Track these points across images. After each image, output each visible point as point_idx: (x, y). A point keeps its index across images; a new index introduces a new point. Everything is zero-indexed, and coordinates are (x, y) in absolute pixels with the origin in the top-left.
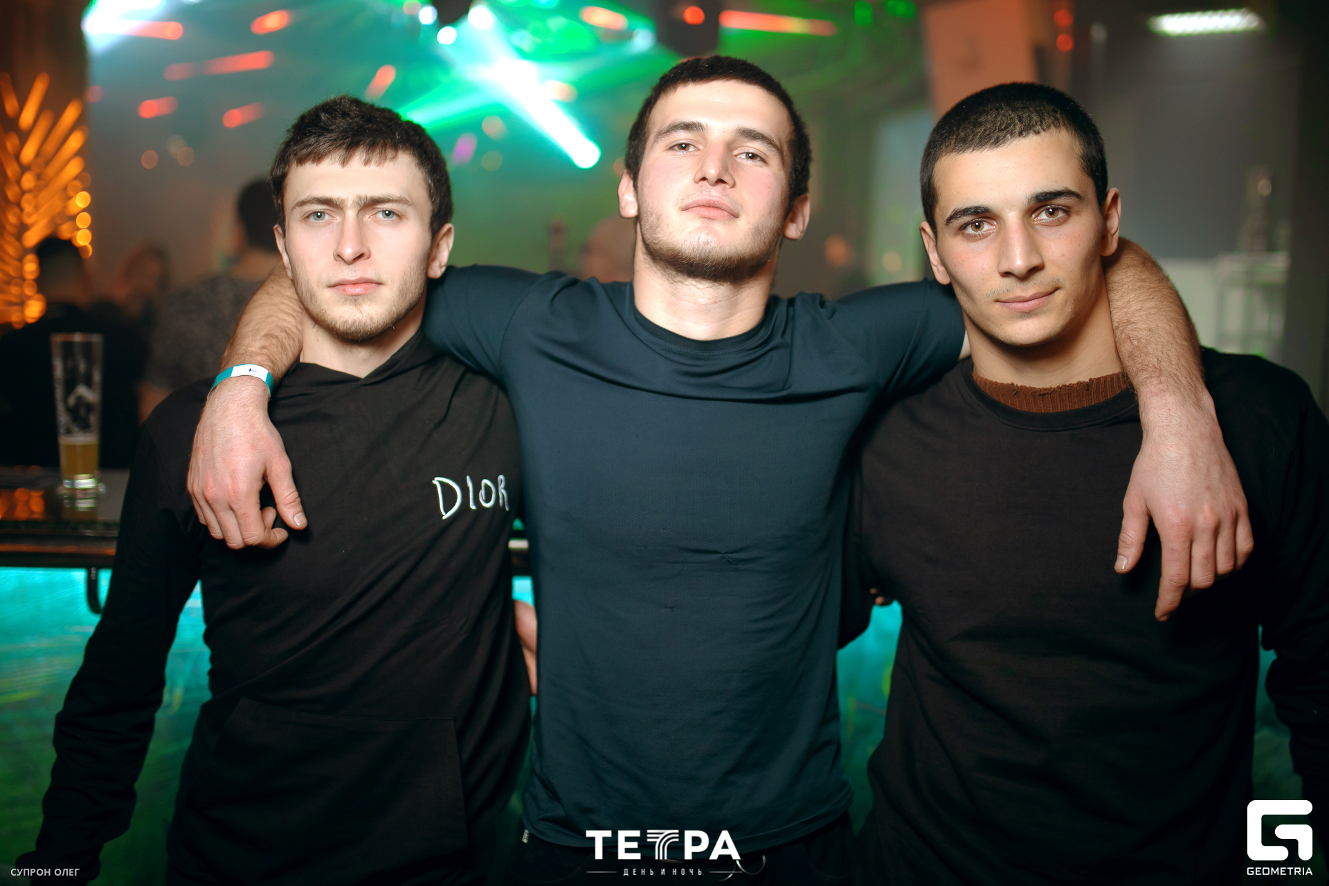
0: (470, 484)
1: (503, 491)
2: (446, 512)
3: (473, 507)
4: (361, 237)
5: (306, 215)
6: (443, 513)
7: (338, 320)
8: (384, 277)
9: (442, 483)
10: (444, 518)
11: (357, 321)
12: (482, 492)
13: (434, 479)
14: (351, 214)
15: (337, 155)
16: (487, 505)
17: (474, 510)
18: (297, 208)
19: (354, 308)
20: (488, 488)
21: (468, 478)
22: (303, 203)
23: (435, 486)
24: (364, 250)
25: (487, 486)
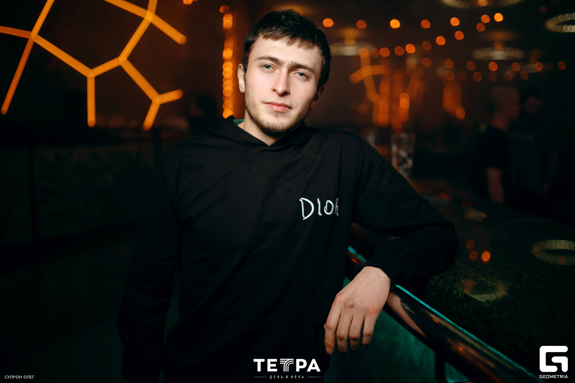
0: (319, 202)
1: (337, 206)
2: (305, 216)
3: (320, 214)
4: (288, 83)
5: (262, 65)
6: (304, 217)
7: (265, 121)
8: (294, 105)
9: (304, 201)
10: (304, 219)
11: (275, 124)
12: (326, 207)
13: (300, 199)
14: (285, 70)
15: (286, 39)
16: (328, 213)
17: (321, 216)
18: (258, 60)
19: (275, 118)
20: (329, 205)
21: (318, 199)
22: (262, 58)
23: (301, 202)
24: (288, 90)
25: (329, 204)
